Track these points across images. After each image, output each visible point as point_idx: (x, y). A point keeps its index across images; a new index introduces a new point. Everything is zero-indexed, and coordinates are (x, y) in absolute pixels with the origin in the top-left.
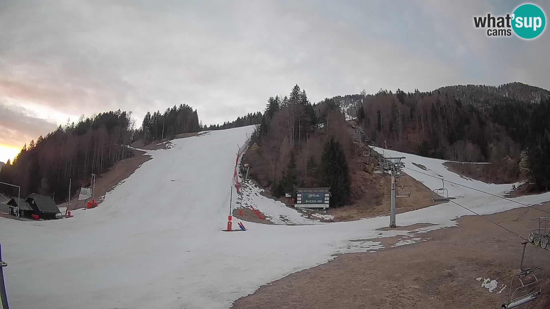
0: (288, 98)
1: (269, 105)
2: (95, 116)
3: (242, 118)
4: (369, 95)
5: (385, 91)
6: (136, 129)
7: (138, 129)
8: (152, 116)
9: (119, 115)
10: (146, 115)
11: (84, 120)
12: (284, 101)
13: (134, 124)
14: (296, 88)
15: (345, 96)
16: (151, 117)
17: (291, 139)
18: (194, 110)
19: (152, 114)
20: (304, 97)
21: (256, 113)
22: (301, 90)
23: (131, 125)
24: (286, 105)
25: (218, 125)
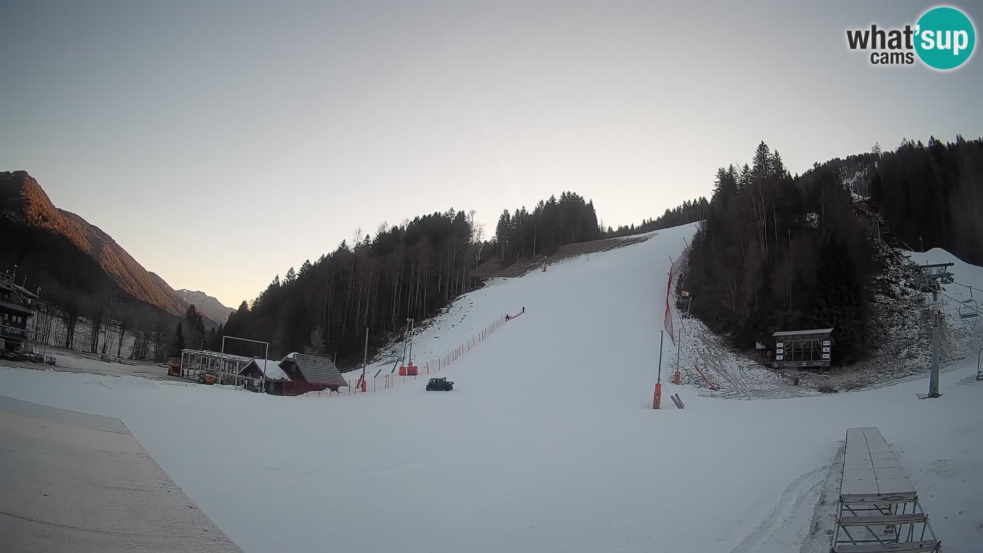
0: (751, 167)
1: (718, 182)
2: (409, 223)
3: (674, 211)
4: (886, 153)
5: (911, 143)
6: (486, 241)
7: (488, 241)
8: (513, 217)
9: (452, 217)
10: (502, 215)
11: (388, 230)
12: (744, 174)
13: (480, 233)
14: (763, 148)
15: (848, 157)
16: (511, 218)
17: (762, 244)
18: (587, 202)
19: (512, 213)
20: (777, 162)
21: (698, 200)
22: (770, 152)
23: (477, 235)
24: (749, 180)
25: (633, 225)
